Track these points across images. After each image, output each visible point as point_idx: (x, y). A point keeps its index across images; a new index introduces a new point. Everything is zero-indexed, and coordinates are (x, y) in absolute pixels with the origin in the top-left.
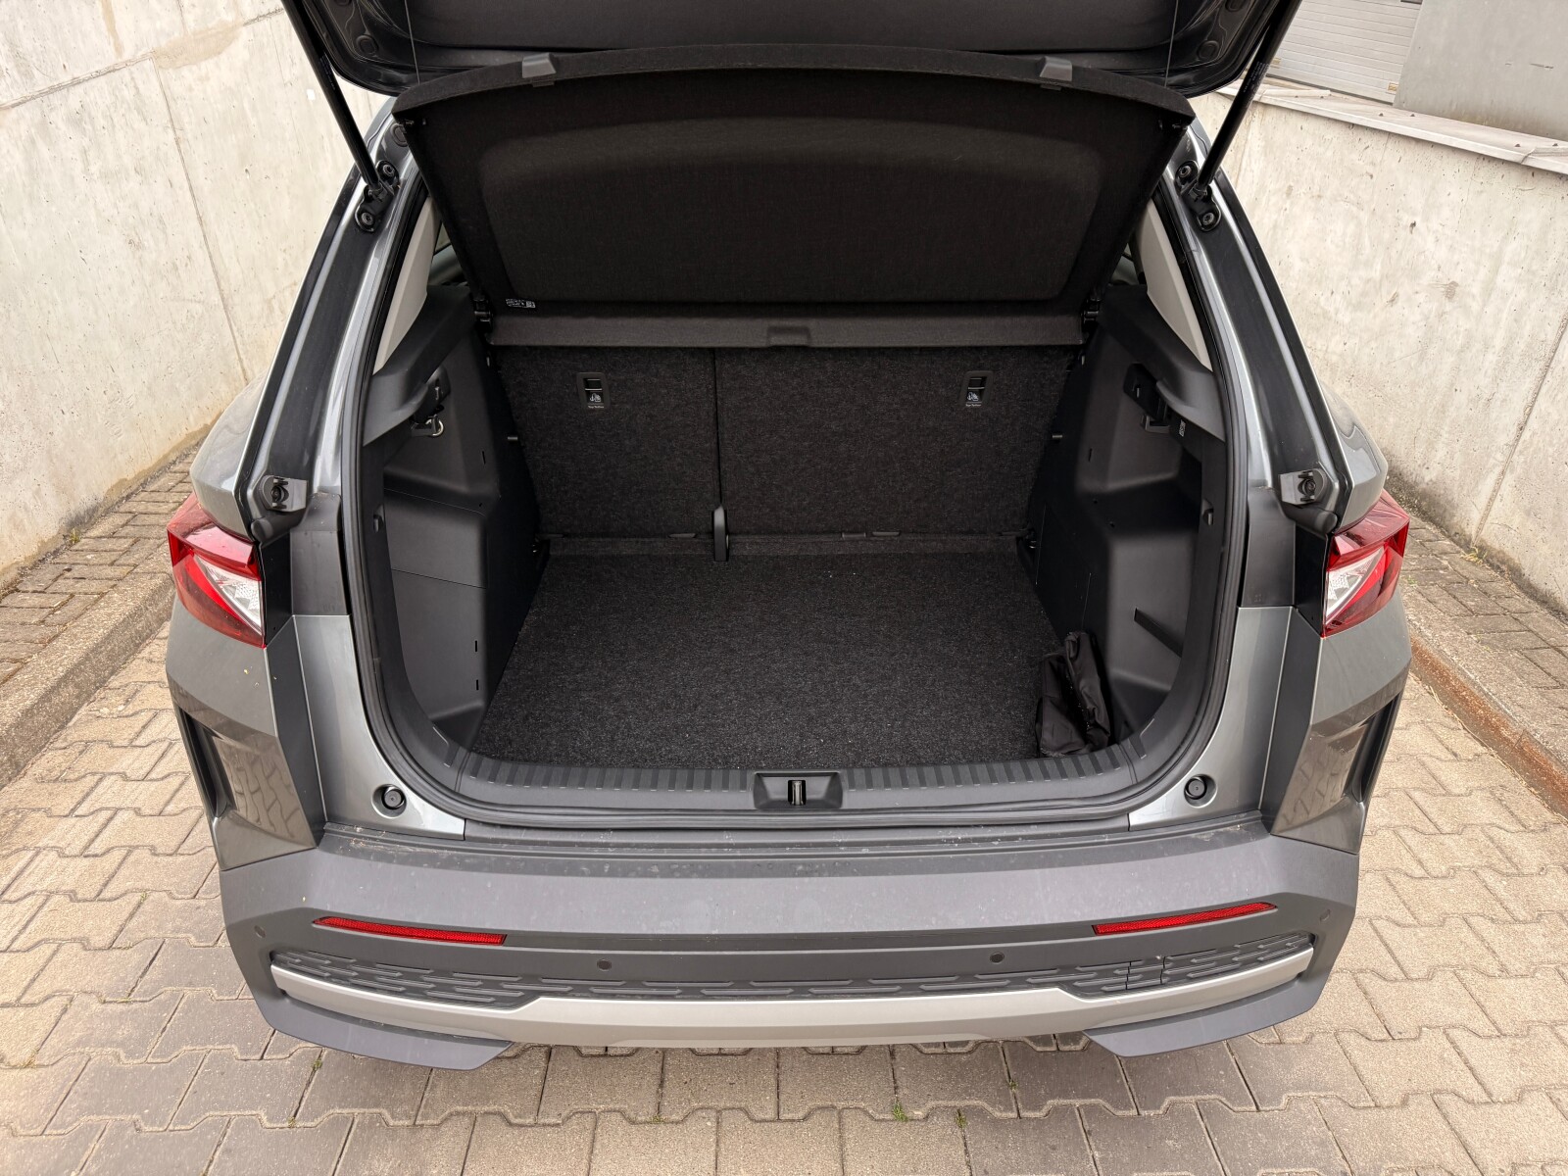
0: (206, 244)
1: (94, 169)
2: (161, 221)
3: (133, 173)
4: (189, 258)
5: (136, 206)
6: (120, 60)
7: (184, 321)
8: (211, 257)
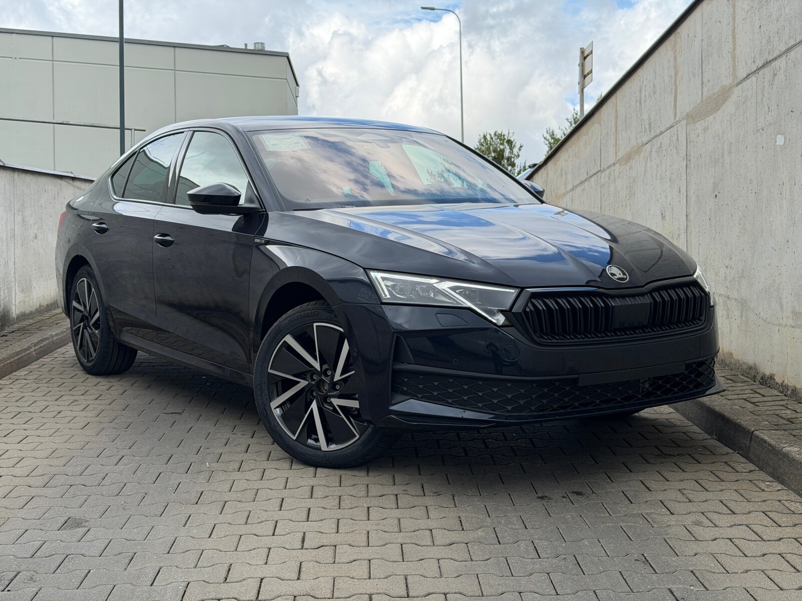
6: (675, 121)
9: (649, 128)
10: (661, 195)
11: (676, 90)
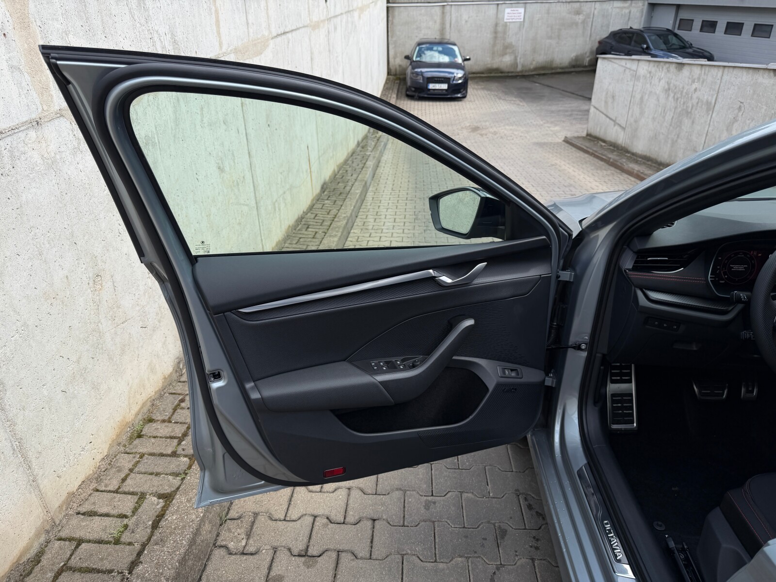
0: (251, 169)
1: (205, 120)
2: (233, 154)
3: (222, 123)
4: (244, 177)
5: (222, 144)
6: (220, 52)
7: (240, 218)
8: (252, 177)
11: (217, 11)
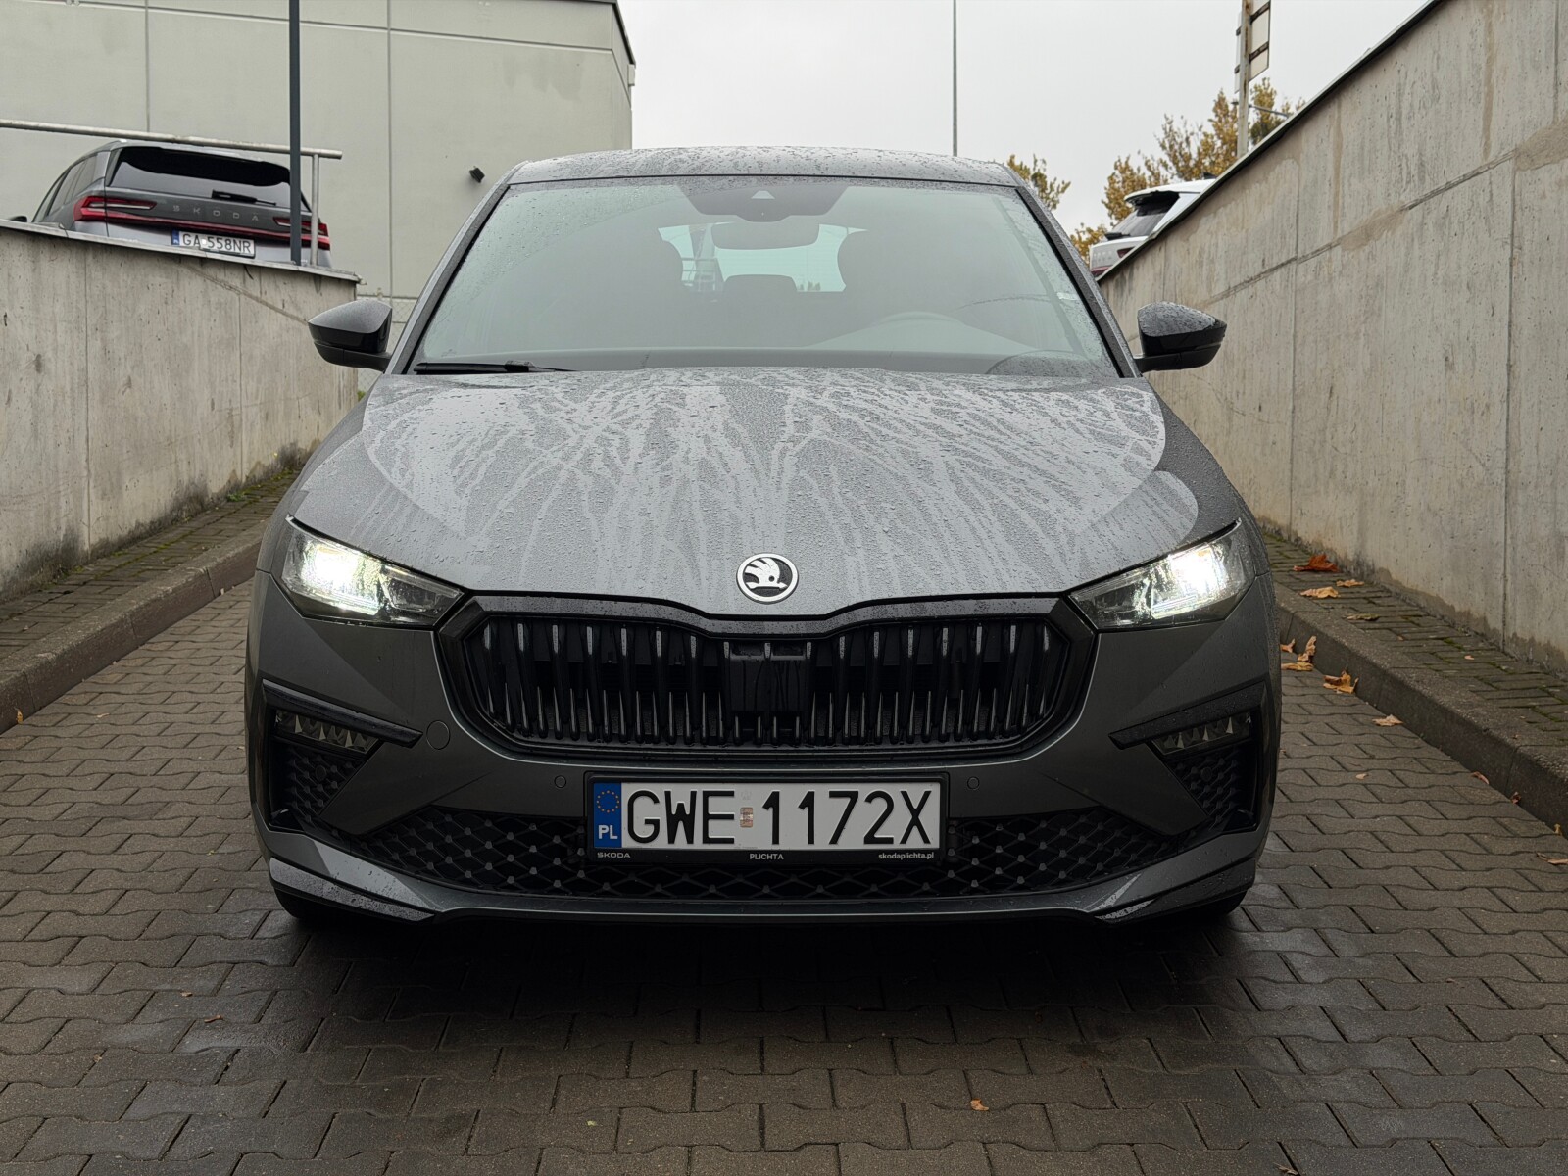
9: (1419, 173)
10: (1445, 318)
11: (1489, 94)
